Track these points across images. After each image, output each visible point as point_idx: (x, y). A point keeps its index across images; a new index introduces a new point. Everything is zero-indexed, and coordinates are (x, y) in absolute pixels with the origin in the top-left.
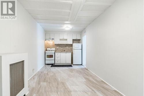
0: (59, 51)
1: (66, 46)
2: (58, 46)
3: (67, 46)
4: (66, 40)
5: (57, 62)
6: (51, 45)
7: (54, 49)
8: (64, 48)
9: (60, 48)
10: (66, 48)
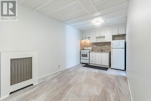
0: (96, 51)
1: (104, 45)
2: (95, 45)
3: (106, 45)
4: (104, 37)
5: (92, 63)
6: (88, 44)
7: (91, 48)
8: (102, 47)
9: (97, 47)
10: (105, 46)
